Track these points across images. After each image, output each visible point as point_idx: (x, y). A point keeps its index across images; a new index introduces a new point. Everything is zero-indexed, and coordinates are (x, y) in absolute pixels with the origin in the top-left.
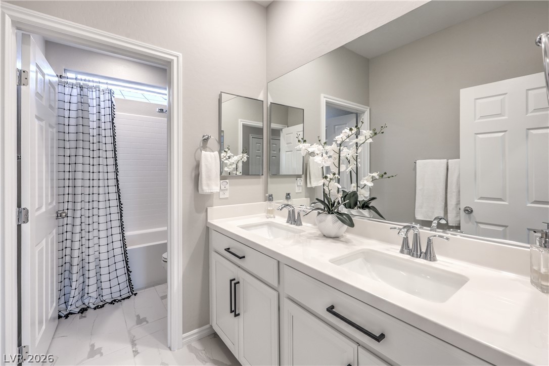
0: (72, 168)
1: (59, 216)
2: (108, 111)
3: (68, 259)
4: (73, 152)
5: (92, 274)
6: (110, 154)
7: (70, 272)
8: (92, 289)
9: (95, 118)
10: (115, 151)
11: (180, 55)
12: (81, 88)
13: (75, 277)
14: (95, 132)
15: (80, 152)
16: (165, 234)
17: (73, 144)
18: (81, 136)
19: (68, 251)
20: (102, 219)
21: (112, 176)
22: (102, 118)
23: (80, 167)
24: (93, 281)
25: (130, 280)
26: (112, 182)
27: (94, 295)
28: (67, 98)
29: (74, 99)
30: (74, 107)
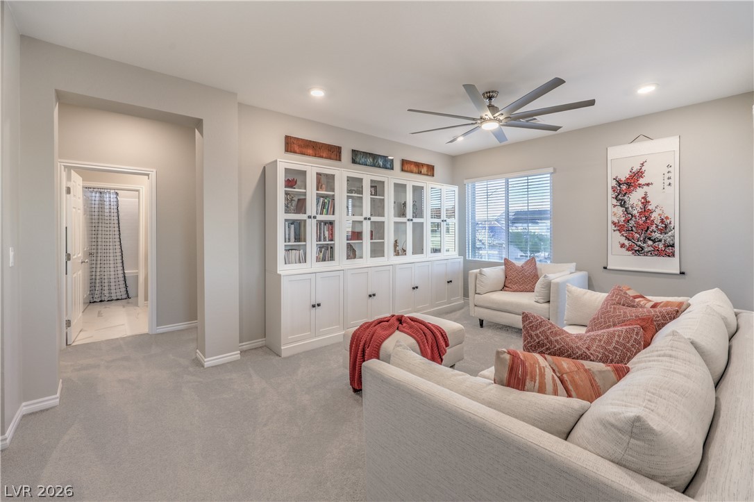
0: (96, 232)
1: (91, 254)
2: (115, 203)
3: (94, 277)
4: (97, 225)
5: (106, 284)
6: (116, 225)
7: (95, 283)
8: (106, 292)
9: (108, 207)
10: (119, 223)
11: (143, 187)
12: (101, 193)
13: (97, 285)
14: (108, 214)
15: (100, 225)
16: (137, 273)
17: (97, 221)
18: (101, 217)
19: (94, 273)
20: (111, 255)
21: (117, 236)
22: (112, 207)
23: (100, 232)
24: (106, 288)
25: (127, 291)
26: (118, 240)
27: (107, 295)
28: (93, 198)
29: (97, 199)
30: (97, 202)
